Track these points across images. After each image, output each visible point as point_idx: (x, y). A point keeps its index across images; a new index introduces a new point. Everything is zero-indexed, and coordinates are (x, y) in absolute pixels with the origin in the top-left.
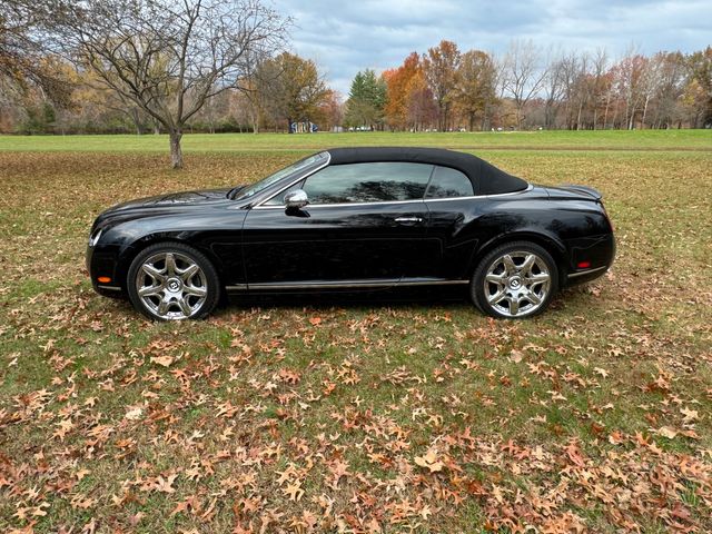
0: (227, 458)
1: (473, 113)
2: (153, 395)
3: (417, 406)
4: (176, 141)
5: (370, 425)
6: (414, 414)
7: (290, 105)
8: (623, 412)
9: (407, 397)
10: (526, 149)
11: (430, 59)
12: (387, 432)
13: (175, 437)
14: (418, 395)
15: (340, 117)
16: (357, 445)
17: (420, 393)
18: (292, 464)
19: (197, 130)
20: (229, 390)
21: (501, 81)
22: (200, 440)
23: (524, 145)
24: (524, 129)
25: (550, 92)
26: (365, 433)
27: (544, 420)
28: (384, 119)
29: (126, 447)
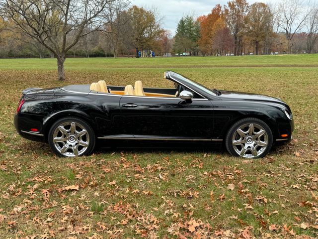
0: (62, 230)
2: (29, 201)
3: (168, 209)
4: (60, 64)
5: (141, 217)
6: (166, 212)
8: (283, 216)
9: (164, 204)
12: (149, 221)
13: (38, 220)
14: (171, 204)
15: (170, 46)
16: (131, 226)
17: (172, 203)
18: (95, 234)
19: (78, 55)
20: (70, 200)
22: (50, 222)
26: (137, 221)
27: (236, 218)
28: (198, 48)
29: (12, 224)
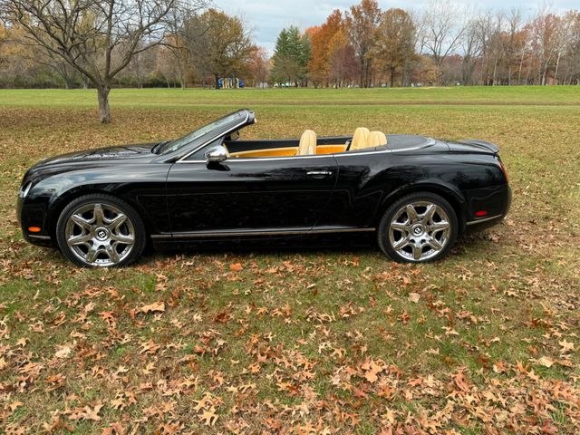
0: (149, 389)
1: (393, 69)
2: (81, 335)
3: (323, 341)
5: (281, 357)
6: (321, 347)
7: (216, 61)
8: (508, 345)
9: (315, 333)
10: (443, 103)
11: (352, 17)
12: (295, 364)
13: (101, 372)
14: (325, 331)
15: (265, 72)
16: (268, 376)
17: (327, 330)
18: (208, 393)
19: (125, 84)
20: (153, 329)
21: (420, 38)
22: (125, 374)
23: (442, 100)
24: (443, 84)
25: (467, 48)
26: (276, 365)
27: (437, 352)
28: (307, 75)
29: (56, 382)
